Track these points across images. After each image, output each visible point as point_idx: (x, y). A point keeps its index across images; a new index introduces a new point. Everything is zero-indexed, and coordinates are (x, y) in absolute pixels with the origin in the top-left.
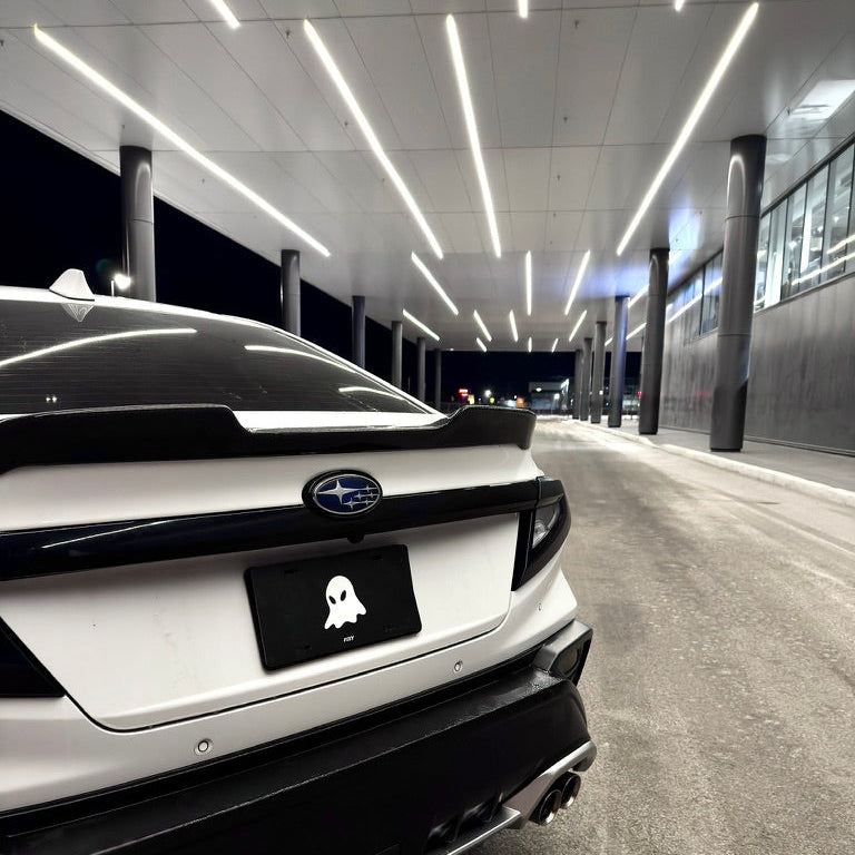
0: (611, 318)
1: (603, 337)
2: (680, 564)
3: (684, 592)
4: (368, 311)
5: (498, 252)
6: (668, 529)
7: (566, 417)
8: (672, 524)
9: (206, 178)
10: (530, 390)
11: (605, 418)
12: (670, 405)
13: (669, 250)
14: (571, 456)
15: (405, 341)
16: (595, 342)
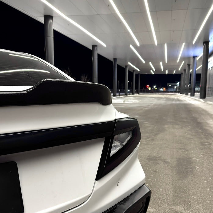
0: (192, 64)
1: (189, 70)
2: (209, 143)
3: (209, 154)
4: (118, 62)
5: (156, 44)
6: (206, 130)
7: (178, 93)
8: (207, 128)
9: (69, 24)
10: (167, 86)
11: (189, 93)
12: (210, 89)
13: (209, 42)
14: (177, 105)
15: (129, 71)
16: (187, 71)
